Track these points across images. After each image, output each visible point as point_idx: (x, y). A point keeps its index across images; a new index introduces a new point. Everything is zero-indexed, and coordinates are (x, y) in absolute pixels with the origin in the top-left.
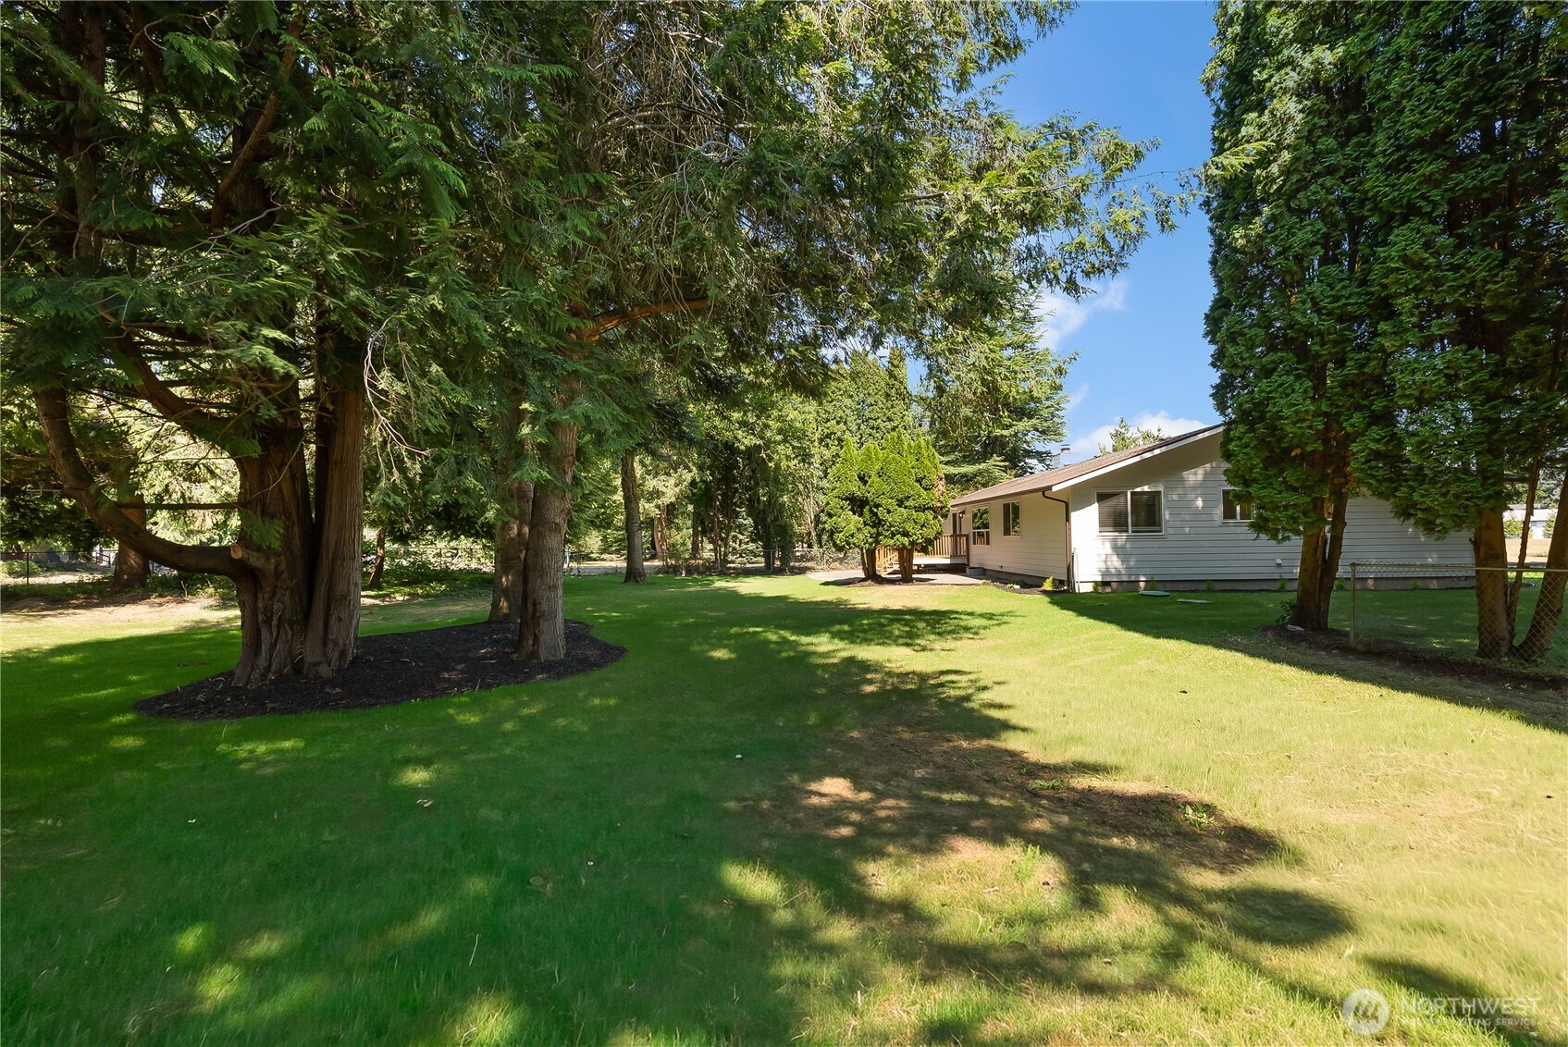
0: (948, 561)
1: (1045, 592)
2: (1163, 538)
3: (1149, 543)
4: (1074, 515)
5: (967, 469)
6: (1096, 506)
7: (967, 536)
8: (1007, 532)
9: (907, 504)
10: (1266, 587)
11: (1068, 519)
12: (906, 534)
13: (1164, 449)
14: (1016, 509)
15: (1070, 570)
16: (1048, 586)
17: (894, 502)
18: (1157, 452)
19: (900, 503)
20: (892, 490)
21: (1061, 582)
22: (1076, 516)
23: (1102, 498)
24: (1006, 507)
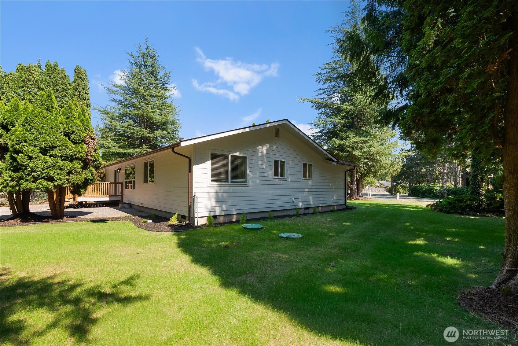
0: (107, 199)
1: (172, 227)
2: (247, 186)
3: (238, 189)
4: (195, 168)
5: (131, 151)
6: (209, 163)
7: (122, 184)
8: (146, 181)
9: (53, 153)
10: (288, 213)
11: (190, 170)
12: (50, 179)
13: (252, 129)
14: (152, 165)
15: (191, 208)
16: (173, 221)
17: (37, 150)
18: (247, 130)
19: (44, 151)
20: (36, 139)
21: (183, 217)
22: (196, 169)
23: (214, 157)
24: (146, 164)
